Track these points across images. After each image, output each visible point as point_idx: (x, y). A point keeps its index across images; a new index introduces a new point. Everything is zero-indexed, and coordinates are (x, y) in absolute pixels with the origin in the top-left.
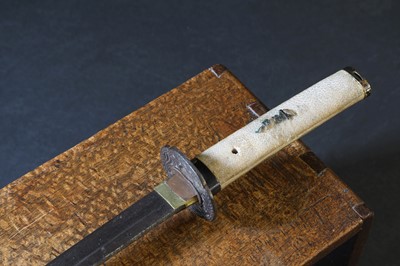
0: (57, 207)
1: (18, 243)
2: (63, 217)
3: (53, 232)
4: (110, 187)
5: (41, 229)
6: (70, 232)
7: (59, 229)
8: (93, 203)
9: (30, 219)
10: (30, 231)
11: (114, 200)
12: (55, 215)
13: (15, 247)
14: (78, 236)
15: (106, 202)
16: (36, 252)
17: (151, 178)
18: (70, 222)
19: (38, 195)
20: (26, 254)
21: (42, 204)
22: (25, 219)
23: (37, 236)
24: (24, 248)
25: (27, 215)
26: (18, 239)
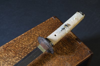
0: (14, 51)
1: (5, 60)
2: (16, 54)
3: (13, 58)
4: (27, 46)
5: (10, 57)
6: (17, 58)
7: (15, 57)
8: (23, 50)
9: (7, 54)
10: (8, 57)
11: (29, 50)
12: (14, 53)
13: (4, 61)
14: (19, 59)
15: (26, 50)
16: (9, 62)
17: (38, 44)
18: (18, 55)
19: (10, 48)
20: (6, 63)
21: (11, 51)
23: (9, 59)
24: (6, 61)
25: (7, 53)
26: (5, 59)
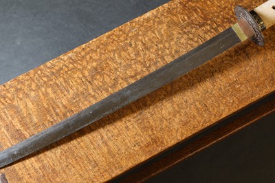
0: (203, 13)
1: (182, 30)
2: (205, 19)
3: (200, 27)
4: (231, 5)
5: (194, 24)
6: (208, 27)
7: (203, 25)
8: (222, 13)
9: (188, 18)
10: (189, 24)
11: (233, 13)
12: (201, 17)
13: (180, 32)
14: (212, 30)
15: (228, 14)
16: (191, 36)
17: (254, 3)
18: (209, 22)
19: (193, 5)
20: (185, 36)
21: (195, 10)
22: (186, 18)
23: (192, 28)
24: (185, 33)
25: (187, 16)
26: (182, 28)
